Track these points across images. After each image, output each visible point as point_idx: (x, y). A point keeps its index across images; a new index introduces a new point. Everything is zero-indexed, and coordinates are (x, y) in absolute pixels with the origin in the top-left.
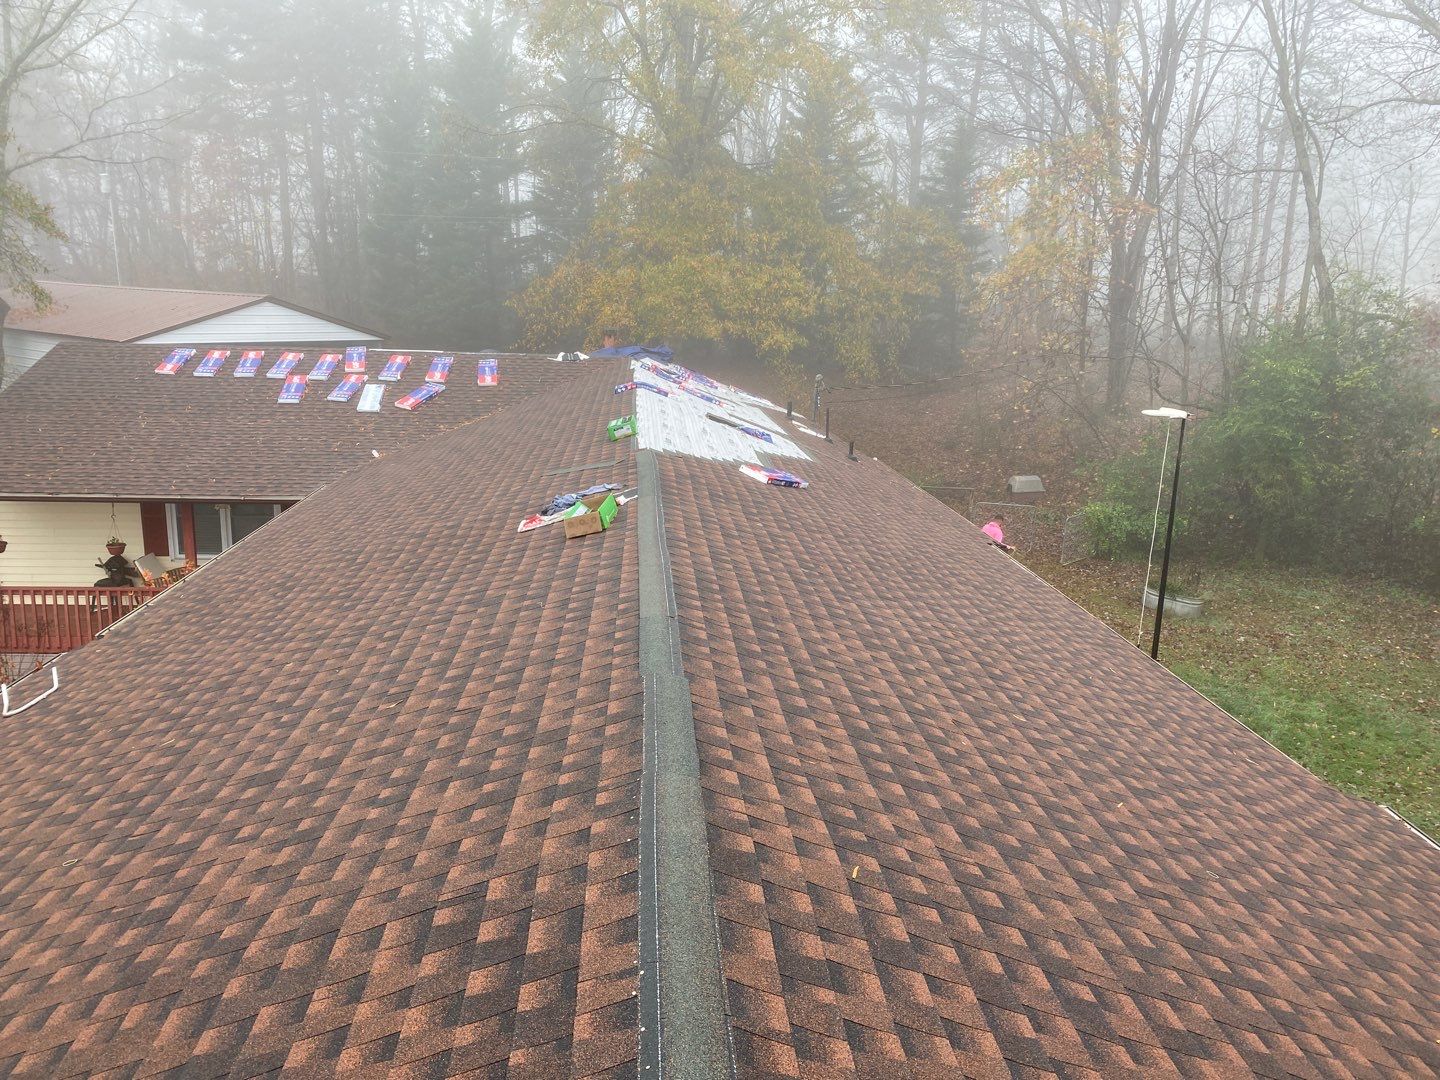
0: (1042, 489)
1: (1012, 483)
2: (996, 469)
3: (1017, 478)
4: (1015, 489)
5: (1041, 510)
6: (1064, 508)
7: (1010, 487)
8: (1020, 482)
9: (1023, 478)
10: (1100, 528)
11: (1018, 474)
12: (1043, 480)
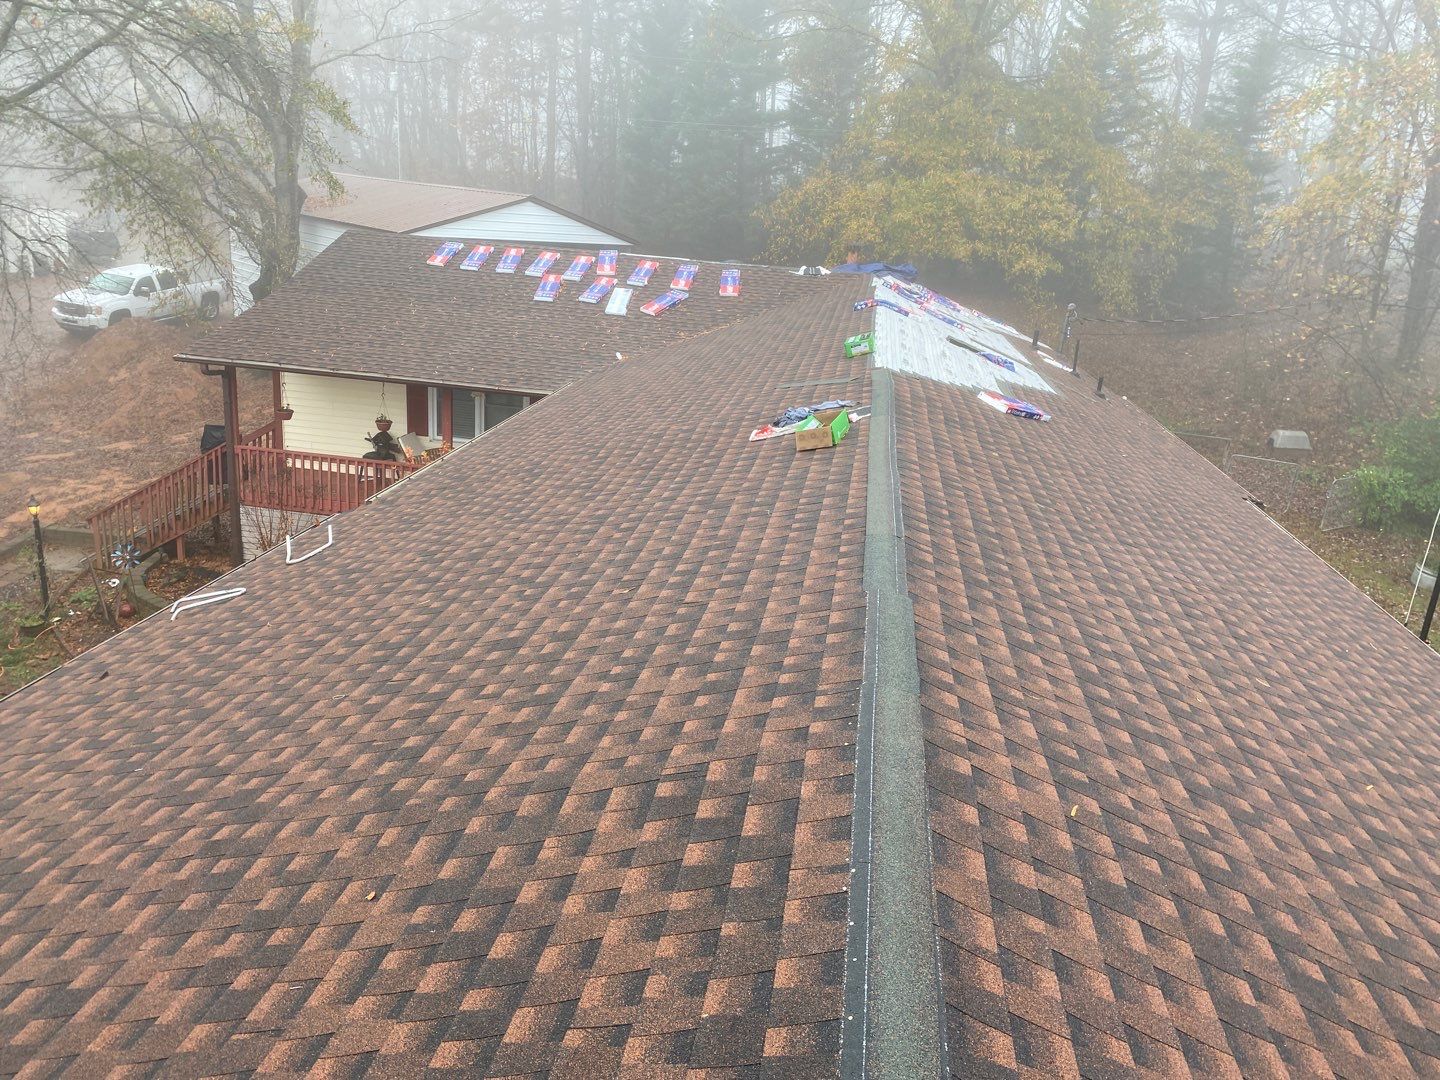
0: (1307, 446)
1: (1275, 437)
2: (1258, 420)
3: (1281, 432)
4: (1278, 444)
5: (1304, 469)
6: (1331, 469)
7: (1271, 441)
8: (1283, 437)
9: (1288, 433)
10: (1371, 495)
11: (1283, 428)
12: (1310, 437)
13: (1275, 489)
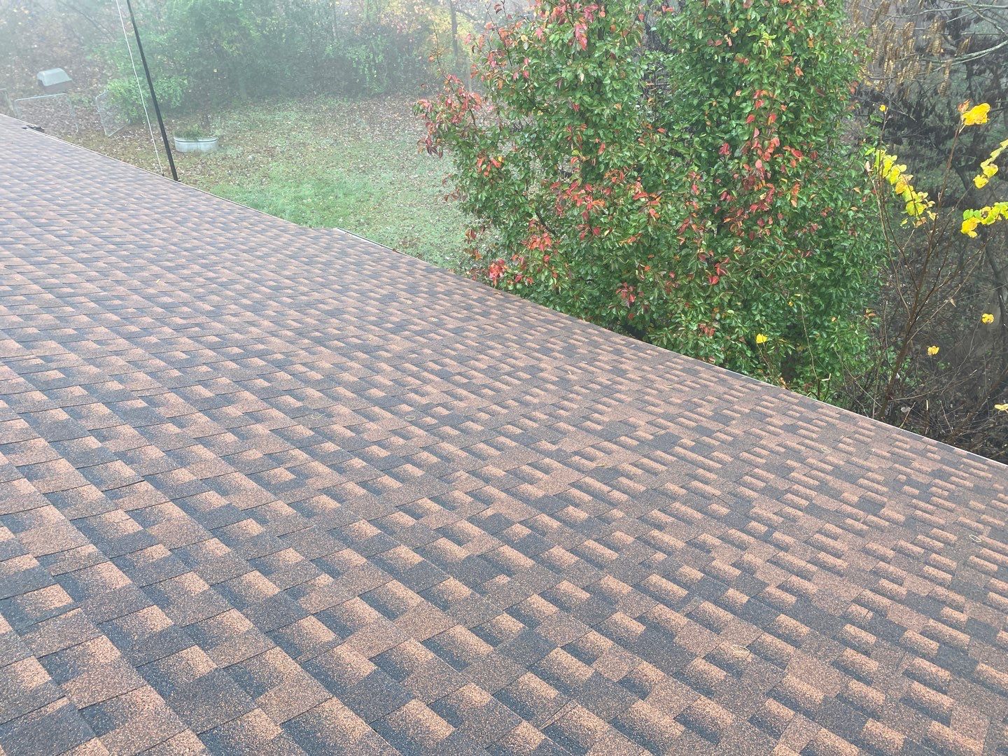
0: (69, 79)
1: (40, 78)
2: (23, 69)
3: (44, 73)
4: (46, 83)
5: (75, 97)
6: (92, 91)
7: (41, 83)
8: (48, 76)
9: (49, 72)
10: (126, 101)
11: (44, 70)
12: (67, 71)
13: (63, 118)
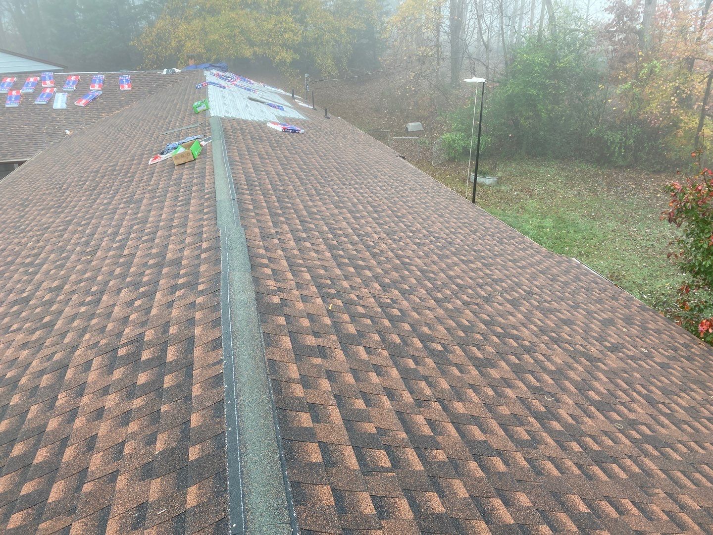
0: (422, 129)
1: (408, 127)
2: (400, 120)
3: (410, 124)
4: (410, 130)
5: (422, 139)
6: (433, 137)
7: (407, 129)
8: (412, 126)
9: (413, 124)
10: (450, 146)
11: (411, 122)
12: (422, 124)
13: (412, 151)
